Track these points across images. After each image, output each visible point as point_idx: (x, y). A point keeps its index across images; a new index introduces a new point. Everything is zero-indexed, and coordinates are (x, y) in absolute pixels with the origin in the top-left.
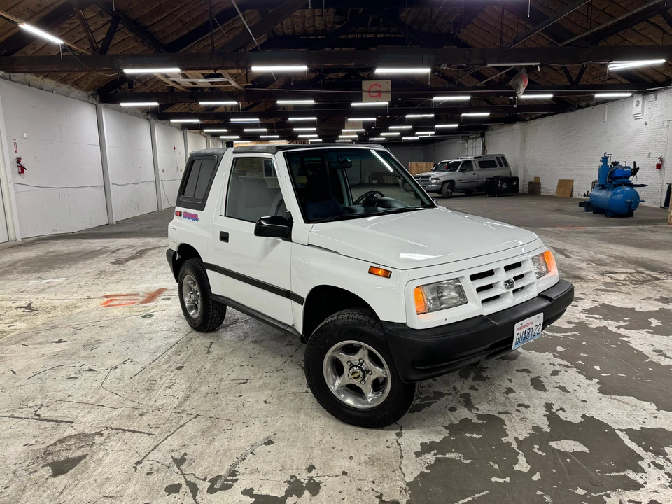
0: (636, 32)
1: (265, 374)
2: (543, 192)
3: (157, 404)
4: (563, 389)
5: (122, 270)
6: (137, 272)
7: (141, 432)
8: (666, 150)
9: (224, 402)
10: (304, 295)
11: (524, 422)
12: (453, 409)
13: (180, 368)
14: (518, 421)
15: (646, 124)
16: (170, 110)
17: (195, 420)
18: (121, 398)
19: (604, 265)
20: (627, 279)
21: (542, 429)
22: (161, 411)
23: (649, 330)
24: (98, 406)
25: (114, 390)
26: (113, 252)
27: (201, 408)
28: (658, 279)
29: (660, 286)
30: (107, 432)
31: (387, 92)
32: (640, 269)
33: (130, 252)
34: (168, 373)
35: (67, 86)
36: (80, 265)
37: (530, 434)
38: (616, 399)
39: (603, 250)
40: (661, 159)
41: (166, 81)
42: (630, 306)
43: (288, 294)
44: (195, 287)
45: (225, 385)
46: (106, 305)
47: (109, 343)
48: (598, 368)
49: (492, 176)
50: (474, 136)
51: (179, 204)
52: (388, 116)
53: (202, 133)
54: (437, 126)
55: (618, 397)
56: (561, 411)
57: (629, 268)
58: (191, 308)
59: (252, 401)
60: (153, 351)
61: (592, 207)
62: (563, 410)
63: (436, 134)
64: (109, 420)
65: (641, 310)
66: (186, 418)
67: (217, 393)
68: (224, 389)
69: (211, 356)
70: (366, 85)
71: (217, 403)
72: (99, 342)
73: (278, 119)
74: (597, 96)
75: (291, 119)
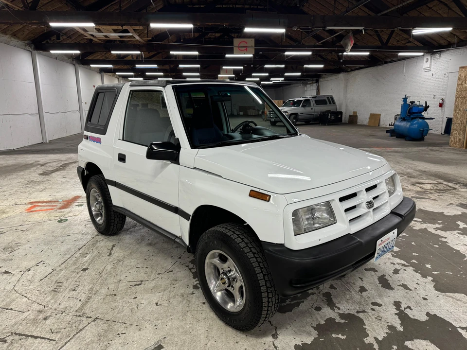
0: (430, 8)
1: (157, 276)
2: (359, 122)
3: (61, 307)
4: (405, 287)
5: (47, 180)
6: (59, 182)
7: (43, 338)
8: (446, 94)
9: (120, 304)
10: (191, 212)
11: (379, 321)
12: (318, 309)
13: (85, 270)
14: (374, 320)
15: (433, 75)
16: (90, 58)
17: (93, 323)
18: (29, 301)
19: (413, 178)
20: (432, 188)
21: (396, 328)
22: (64, 314)
23: (459, 232)
24: (7, 309)
25: (24, 293)
26: (42, 165)
27: (100, 310)
28: (455, 189)
29: (457, 194)
30: (11, 338)
31: (252, 47)
32: (440, 181)
33: (55, 165)
34: (74, 275)
35: (7, 36)
36: (14, 176)
37: (387, 333)
38: (450, 297)
39: (410, 166)
40: (443, 100)
41: (85, 34)
42: (440, 211)
43: (176, 210)
44: (100, 199)
45: (123, 287)
46: (30, 211)
47: (26, 246)
48: (429, 266)
49: (324, 111)
50: (311, 82)
51: (87, 129)
52: (252, 66)
53: (115, 76)
54: (286, 74)
55: (451, 294)
56: (408, 309)
57: (432, 180)
58: (97, 215)
59: (145, 302)
60: (63, 253)
61: (395, 133)
62: (409, 307)
63: (285, 80)
64: (15, 324)
65: (449, 214)
66: (85, 321)
67: (115, 295)
68: (121, 290)
69: (112, 258)
70: (236, 42)
71: (114, 305)
72: (18, 245)
73: (172, 66)
74: (400, 54)
75: (181, 66)
